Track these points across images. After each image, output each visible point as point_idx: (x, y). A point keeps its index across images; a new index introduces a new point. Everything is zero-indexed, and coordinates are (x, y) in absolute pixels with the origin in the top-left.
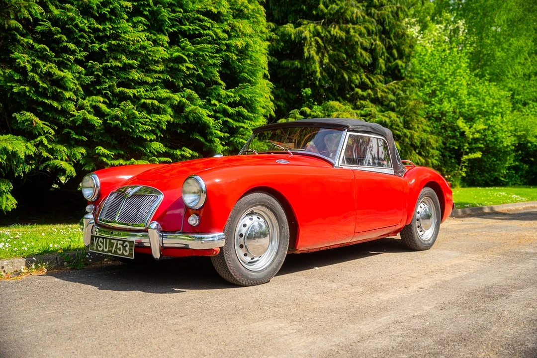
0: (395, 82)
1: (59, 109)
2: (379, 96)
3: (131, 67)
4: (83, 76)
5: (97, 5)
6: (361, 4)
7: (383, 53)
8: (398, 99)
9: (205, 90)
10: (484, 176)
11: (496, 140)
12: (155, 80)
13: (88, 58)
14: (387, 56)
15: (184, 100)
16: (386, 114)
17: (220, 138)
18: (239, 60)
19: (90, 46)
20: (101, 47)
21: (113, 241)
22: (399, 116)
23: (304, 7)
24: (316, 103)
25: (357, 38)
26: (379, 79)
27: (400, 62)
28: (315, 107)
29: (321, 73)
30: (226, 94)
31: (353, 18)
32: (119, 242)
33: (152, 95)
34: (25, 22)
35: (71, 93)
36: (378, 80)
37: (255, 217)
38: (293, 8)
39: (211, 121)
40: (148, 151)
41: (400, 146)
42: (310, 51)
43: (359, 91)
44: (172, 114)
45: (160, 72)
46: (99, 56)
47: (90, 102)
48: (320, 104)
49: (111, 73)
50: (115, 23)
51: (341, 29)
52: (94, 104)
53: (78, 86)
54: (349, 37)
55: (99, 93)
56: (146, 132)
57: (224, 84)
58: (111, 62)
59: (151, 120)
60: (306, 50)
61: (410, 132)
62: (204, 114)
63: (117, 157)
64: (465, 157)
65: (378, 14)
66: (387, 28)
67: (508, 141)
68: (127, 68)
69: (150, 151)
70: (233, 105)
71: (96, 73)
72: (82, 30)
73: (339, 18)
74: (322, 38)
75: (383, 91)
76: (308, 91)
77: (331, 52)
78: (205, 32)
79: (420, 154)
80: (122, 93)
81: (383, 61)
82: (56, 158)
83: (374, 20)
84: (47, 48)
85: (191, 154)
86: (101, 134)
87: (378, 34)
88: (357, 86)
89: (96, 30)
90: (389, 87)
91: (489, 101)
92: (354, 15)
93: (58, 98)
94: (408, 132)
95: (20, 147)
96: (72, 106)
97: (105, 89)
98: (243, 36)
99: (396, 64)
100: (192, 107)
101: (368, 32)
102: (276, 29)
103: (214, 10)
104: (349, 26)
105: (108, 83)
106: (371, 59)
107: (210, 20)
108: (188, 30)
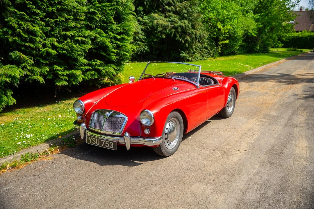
0: (186, 1)
1: (34, 48)
2: (178, 10)
3: (69, 19)
4: (44, 27)
8: (188, 12)
10: (227, 51)
11: (234, 32)
12: (81, 26)
13: (46, 17)
15: (97, 35)
16: (183, 21)
17: (114, 52)
19: (46, 9)
20: (53, 10)
21: (102, 140)
22: (189, 22)
24: (145, 15)
28: (145, 17)
30: (116, 28)
32: (106, 141)
33: (81, 34)
35: (39, 38)
36: (177, 1)
37: (171, 123)
39: (110, 45)
40: (79, 64)
41: (190, 39)
43: (167, 7)
44: (91, 43)
45: (83, 20)
46: (51, 15)
47: (49, 42)
48: (146, 15)
49: (59, 25)
52: (52, 43)
53: (42, 34)
55: (53, 36)
56: (79, 55)
57: (115, 24)
58: (59, 18)
59: (81, 49)
61: (195, 31)
64: (221, 42)
67: (240, 33)
68: (67, 20)
69: (80, 64)
71: (51, 25)
75: (179, 7)
79: (199, 42)
80: (65, 35)
82: (34, 75)
84: (25, 14)
85: (100, 63)
86: (56, 58)
88: (166, 5)
90: (183, 5)
91: (232, 12)
93: (32, 41)
94: (194, 31)
95: (17, 72)
96: (40, 46)
97: (56, 33)
100: (101, 38)
105: (57, 30)
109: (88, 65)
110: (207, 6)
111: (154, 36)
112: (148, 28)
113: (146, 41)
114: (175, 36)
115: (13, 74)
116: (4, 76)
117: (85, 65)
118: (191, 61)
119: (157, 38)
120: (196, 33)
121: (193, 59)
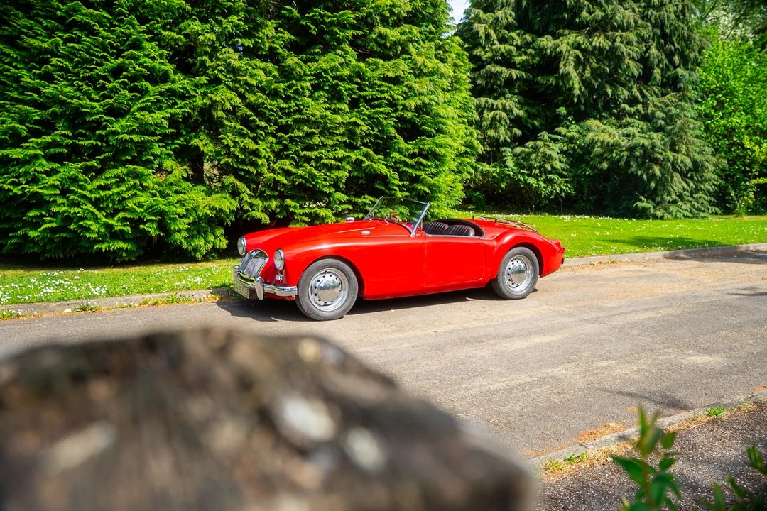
0: (672, 94)
1: (255, 173)
2: (650, 111)
3: (314, 133)
4: (274, 145)
5: (283, 89)
6: (638, 4)
7: (660, 61)
8: (667, 117)
9: (383, 146)
12: (335, 143)
13: (277, 131)
14: (666, 64)
15: (361, 157)
16: (648, 135)
17: (398, 186)
18: (418, 117)
19: (279, 121)
20: (288, 121)
22: (664, 137)
23: (566, 16)
24: (574, 122)
25: (623, 48)
26: (654, 92)
27: (680, 71)
28: (572, 127)
29: (580, 89)
30: (406, 147)
31: (623, 24)
33: (331, 156)
34: (227, 111)
35: (264, 160)
37: (327, 275)
38: (554, 18)
39: (389, 172)
40: (332, 200)
41: (660, 171)
42: (568, 67)
43: (627, 107)
45: (339, 135)
46: (285, 129)
48: (578, 123)
49: (295, 141)
50: (298, 100)
51: (607, 38)
52: (282, 167)
53: (270, 154)
54: (613, 49)
55: (287, 157)
56: (325, 186)
57: (401, 140)
58: (296, 132)
59: (330, 177)
60: (561, 65)
61: (674, 156)
62: (381, 168)
64: (753, 181)
65: (656, 16)
66: (668, 31)
68: (310, 135)
70: (413, 156)
71: (283, 142)
72: (272, 110)
73: (604, 26)
74: (582, 50)
76: (563, 110)
77: (595, 65)
78: (382, 96)
79: (690, 178)
81: (660, 71)
82: (254, 210)
83: (649, 24)
84: (244, 128)
85: (372, 201)
86: (291, 190)
87: (656, 39)
88: (624, 102)
89: (282, 109)
90: (666, 101)
92: (625, 20)
93: (254, 164)
94: (670, 155)
95: (227, 204)
96: (265, 170)
97: (292, 154)
98: (419, 94)
99: (676, 72)
100: (368, 163)
101: (642, 39)
102: (533, 41)
103: (391, 75)
104: (617, 34)
105: (294, 148)
106: (641, 70)
107: (388, 84)
108: (367, 96)
109: (349, 202)
110: (726, 102)
111: (587, 163)
112: (576, 147)
113: (571, 174)
114: (628, 164)
115: (217, 206)
116: (208, 208)
117: (341, 203)
118: (662, 218)
119: (593, 168)
120: (675, 159)
121: (666, 215)
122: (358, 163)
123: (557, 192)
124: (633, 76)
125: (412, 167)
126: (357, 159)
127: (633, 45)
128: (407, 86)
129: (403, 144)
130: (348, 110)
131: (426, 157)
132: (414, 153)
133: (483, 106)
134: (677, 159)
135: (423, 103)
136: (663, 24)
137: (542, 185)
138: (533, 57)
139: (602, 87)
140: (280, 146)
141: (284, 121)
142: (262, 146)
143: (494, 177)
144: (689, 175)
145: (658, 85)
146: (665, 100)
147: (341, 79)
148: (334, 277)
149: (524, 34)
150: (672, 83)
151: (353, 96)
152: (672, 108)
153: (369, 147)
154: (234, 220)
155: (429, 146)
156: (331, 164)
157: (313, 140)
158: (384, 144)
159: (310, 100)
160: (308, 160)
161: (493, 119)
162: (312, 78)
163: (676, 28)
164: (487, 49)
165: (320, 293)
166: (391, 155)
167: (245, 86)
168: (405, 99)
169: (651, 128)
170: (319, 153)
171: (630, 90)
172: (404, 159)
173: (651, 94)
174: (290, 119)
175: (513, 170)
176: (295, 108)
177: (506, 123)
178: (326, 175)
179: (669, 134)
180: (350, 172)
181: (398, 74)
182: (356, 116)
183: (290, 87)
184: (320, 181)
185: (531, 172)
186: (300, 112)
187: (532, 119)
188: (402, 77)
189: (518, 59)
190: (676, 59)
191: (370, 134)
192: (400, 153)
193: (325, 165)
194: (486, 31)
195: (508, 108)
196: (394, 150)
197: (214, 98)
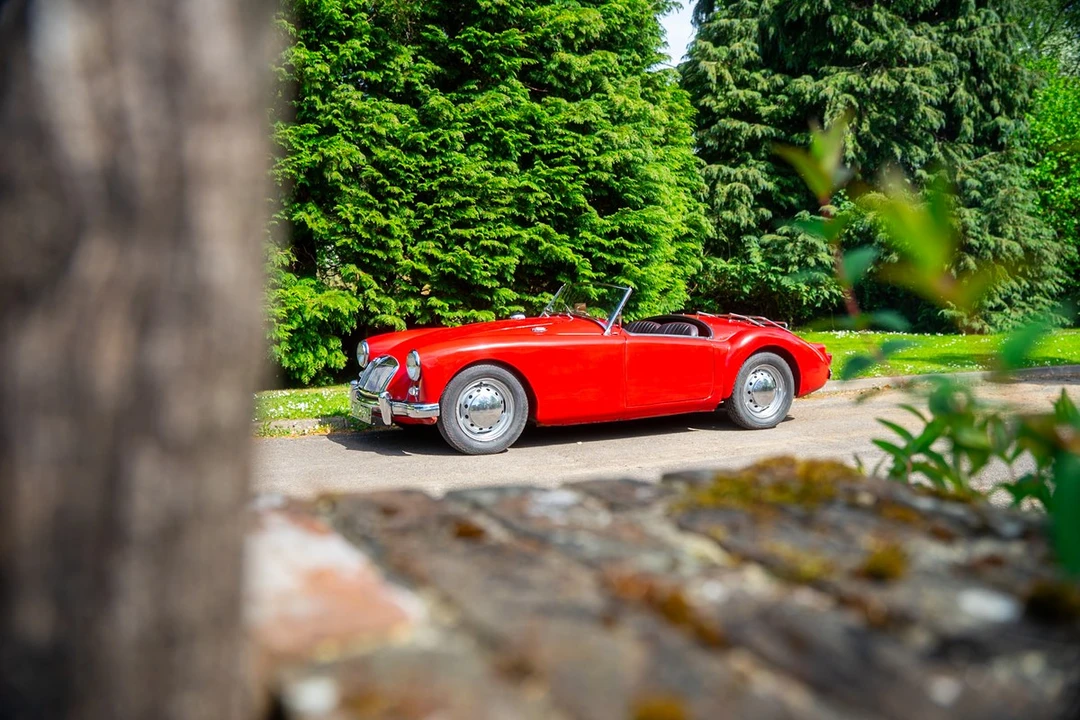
0: (991, 154)
1: (386, 259)
2: (958, 180)
3: (470, 204)
4: (412, 220)
5: (424, 141)
6: (935, 28)
7: (972, 108)
8: (984, 186)
9: (568, 221)
12: (499, 216)
13: (417, 199)
14: (980, 112)
15: (536, 237)
17: (591, 279)
18: (617, 179)
19: (419, 186)
20: (432, 186)
22: (980, 214)
23: (832, 47)
25: (916, 89)
26: (964, 152)
27: (1002, 120)
28: (844, 204)
29: (855, 149)
30: (601, 222)
31: (915, 55)
32: (364, 408)
33: (494, 235)
34: (345, 172)
35: (398, 241)
36: (962, 153)
37: (484, 389)
38: (815, 50)
39: (578, 259)
40: (496, 299)
41: (976, 263)
42: (836, 119)
43: (924, 173)
44: (522, 255)
45: (506, 206)
46: (428, 197)
47: (420, 249)
48: (854, 198)
49: (442, 214)
50: (446, 156)
51: (892, 75)
52: (423, 250)
53: (406, 233)
54: (902, 91)
55: (431, 237)
56: (485, 278)
57: (595, 212)
58: (443, 202)
59: (492, 265)
60: (827, 115)
62: (565, 252)
63: (453, 308)
65: (963, 44)
66: (981, 64)
68: (463, 206)
69: (498, 299)
70: (611, 236)
71: (425, 216)
72: (409, 170)
73: (887, 59)
74: (856, 94)
77: (875, 115)
78: (566, 150)
80: (458, 235)
81: (972, 122)
82: (384, 313)
83: (953, 55)
84: (369, 196)
87: (964, 76)
89: (423, 169)
90: (981, 164)
92: (918, 51)
93: (383, 247)
95: (345, 304)
96: (399, 255)
97: (438, 232)
98: (619, 148)
99: (996, 122)
100: (546, 245)
101: (943, 76)
102: (786, 84)
103: (578, 120)
104: (906, 70)
105: (440, 225)
106: (943, 121)
107: (573, 134)
108: (543, 150)
109: (520, 302)
110: (1072, 163)
115: (331, 306)
116: (318, 308)
119: (877, 261)
120: (997, 246)
121: (986, 327)
122: (532, 246)
123: (825, 298)
124: (932, 130)
125: (611, 251)
126: (531, 240)
127: (930, 85)
128: (601, 136)
129: (597, 220)
130: (518, 171)
131: (630, 238)
132: (613, 232)
133: (715, 177)
134: (1001, 246)
135: (625, 159)
136: (974, 55)
137: (804, 288)
138: (787, 106)
139: (886, 146)
140: (421, 222)
141: (426, 186)
142: (395, 221)
143: (733, 278)
144: (1020, 270)
145: (969, 142)
146: (980, 162)
147: (506, 125)
148: (493, 392)
149: (773, 75)
150: (990, 139)
151: (524, 151)
152: (992, 174)
153: (547, 223)
154: (355, 326)
155: (634, 222)
156: (493, 246)
157: (468, 213)
158: (571, 219)
159: (463, 156)
160: (461, 241)
161: (730, 194)
162: (466, 124)
163: (994, 60)
164: (719, 97)
165: (473, 414)
166: (580, 235)
167: (370, 137)
168: (599, 154)
169: (961, 202)
170: (477, 232)
171: (928, 149)
172: (598, 239)
173: (960, 156)
174: (435, 184)
175: (760, 266)
176: (442, 167)
177: (749, 199)
178: (486, 262)
179: (987, 210)
180: (521, 258)
181: (588, 119)
182: (529, 179)
183: (434, 137)
184: (477, 271)
185: (787, 270)
186: (448, 172)
187: (787, 195)
188: (594, 124)
189: (764, 110)
190: (996, 104)
191: (549, 204)
192: (593, 231)
193: (485, 248)
194: (717, 72)
195: (751, 179)
196: (584, 227)
197: (327, 154)
